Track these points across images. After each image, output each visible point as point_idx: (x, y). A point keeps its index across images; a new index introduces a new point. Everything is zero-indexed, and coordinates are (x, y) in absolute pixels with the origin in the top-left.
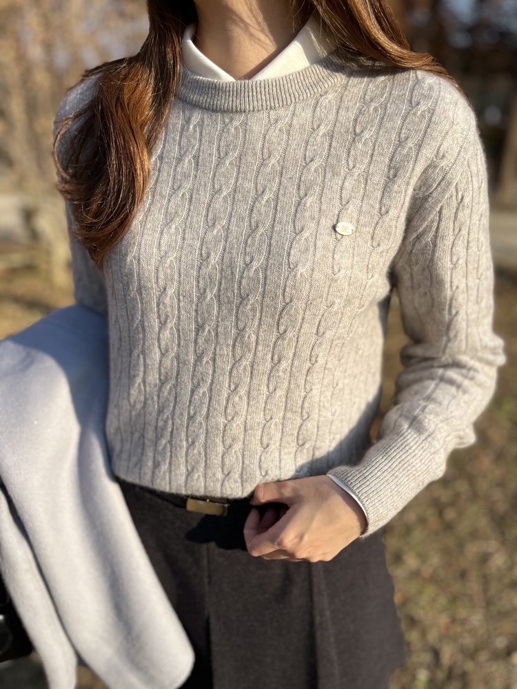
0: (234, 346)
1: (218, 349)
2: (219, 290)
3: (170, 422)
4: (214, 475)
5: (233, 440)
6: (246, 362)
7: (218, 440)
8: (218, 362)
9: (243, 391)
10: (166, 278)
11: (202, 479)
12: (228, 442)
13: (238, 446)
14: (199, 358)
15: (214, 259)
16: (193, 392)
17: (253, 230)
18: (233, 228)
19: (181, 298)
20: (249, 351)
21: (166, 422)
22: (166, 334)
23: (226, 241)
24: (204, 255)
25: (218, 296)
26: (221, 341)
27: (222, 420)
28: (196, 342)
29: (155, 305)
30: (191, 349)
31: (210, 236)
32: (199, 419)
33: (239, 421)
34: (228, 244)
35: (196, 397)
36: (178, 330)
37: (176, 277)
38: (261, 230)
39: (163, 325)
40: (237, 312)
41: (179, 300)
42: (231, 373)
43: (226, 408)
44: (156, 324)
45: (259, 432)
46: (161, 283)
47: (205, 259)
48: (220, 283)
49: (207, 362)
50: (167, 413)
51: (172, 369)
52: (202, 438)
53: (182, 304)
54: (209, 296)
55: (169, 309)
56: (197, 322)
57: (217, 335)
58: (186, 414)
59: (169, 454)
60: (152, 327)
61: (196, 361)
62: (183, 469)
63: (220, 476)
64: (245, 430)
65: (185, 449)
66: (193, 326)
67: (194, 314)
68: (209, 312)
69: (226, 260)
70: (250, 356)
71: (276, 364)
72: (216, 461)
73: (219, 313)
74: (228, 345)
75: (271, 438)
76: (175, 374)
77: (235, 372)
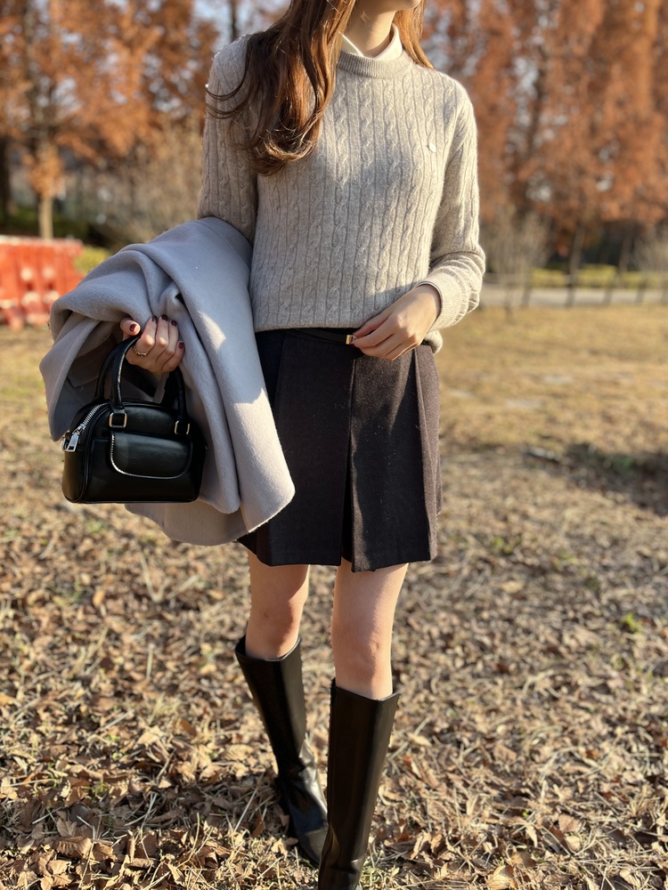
2: (375, 180)
7: (373, 284)
10: (343, 172)
18: (377, 143)
25: (374, 184)
46: (339, 174)
48: (376, 176)
60: (330, 206)
61: (359, 229)
62: (348, 309)
65: (351, 293)
67: (359, 196)
70: (392, 225)
72: (372, 299)
74: (380, 217)
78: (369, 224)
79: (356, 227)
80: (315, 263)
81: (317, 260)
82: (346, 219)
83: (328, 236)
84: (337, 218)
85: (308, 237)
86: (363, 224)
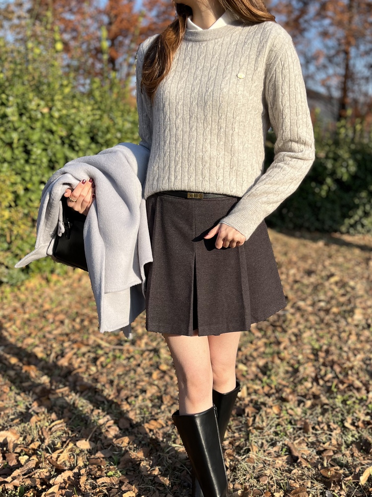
2: (198, 101)
3: (181, 158)
4: (199, 179)
5: (206, 162)
6: (208, 129)
7: (200, 163)
8: (198, 130)
9: (208, 141)
10: (179, 99)
11: (194, 181)
12: (204, 164)
13: (208, 165)
14: (191, 129)
16: (189, 144)
17: (209, 79)
18: (203, 79)
20: (210, 125)
21: (179, 158)
22: (178, 121)
26: (199, 121)
27: (201, 154)
28: (190, 123)
29: (174, 110)
30: (188, 126)
31: (195, 83)
32: (192, 154)
33: (208, 154)
36: (183, 119)
37: (183, 98)
38: (212, 79)
39: (177, 117)
40: (204, 109)
42: (203, 134)
43: (202, 149)
44: (175, 117)
45: (215, 160)
46: (177, 100)
48: (198, 99)
50: (180, 154)
51: (180, 135)
52: (194, 162)
54: (194, 104)
55: (180, 111)
56: (190, 115)
57: (197, 119)
58: (187, 153)
59: (181, 171)
60: (173, 119)
61: (190, 131)
62: (187, 178)
63: (201, 179)
64: (210, 159)
65: (187, 168)
66: (188, 117)
67: (188, 112)
68: (194, 110)
69: (200, 90)
70: (210, 127)
71: (219, 130)
72: (200, 172)
73: (197, 110)
74: (201, 123)
75: (220, 163)
76: (181, 138)
77: (204, 133)
78: (195, 127)
79: (188, 129)
80: (168, 152)
82: (182, 125)
84: (177, 125)
85: (164, 138)
86: (192, 128)
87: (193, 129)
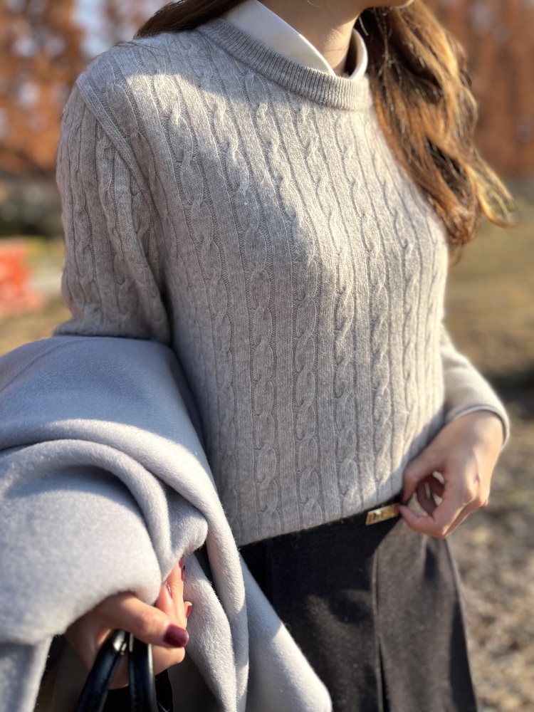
0: (403, 331)
1: (391, 339)
2: (388, 278)
3: (354, 436)
8: (393, 353)
14: (375, 356)
15: (378, 249)
18: (380, 217)
19: (357, 295)
22: (342, 340)
23: (379, 229)
24: (368, 246)
25: (388, 285)
26: (394, 330)
28: (371, 340)
29: (332, 308)
34: (382, 232)
35: (379, 398)
36: (354, 333)
39: (338, 329)
40: (404, 296)
41: (355, 298)
43: (406, 398)
44: (332, 331)
47: (369, 249)
48: (388, 271)
49: (384, 357)
51: (348, 377)
53: (358, 302)
54: (380, 285)
56: (371, 316)
57: (390, 325)
66: (368, 323)
67: (368, 309)
68: (381, 303)
73: (390, 300)
80: (311, 430)
81: (313, 425)
82: (351, 350)
83: (327, 385)
84: (339, 351)
85: (294, 393)
86: (378, 352)
87: (382, 355)
